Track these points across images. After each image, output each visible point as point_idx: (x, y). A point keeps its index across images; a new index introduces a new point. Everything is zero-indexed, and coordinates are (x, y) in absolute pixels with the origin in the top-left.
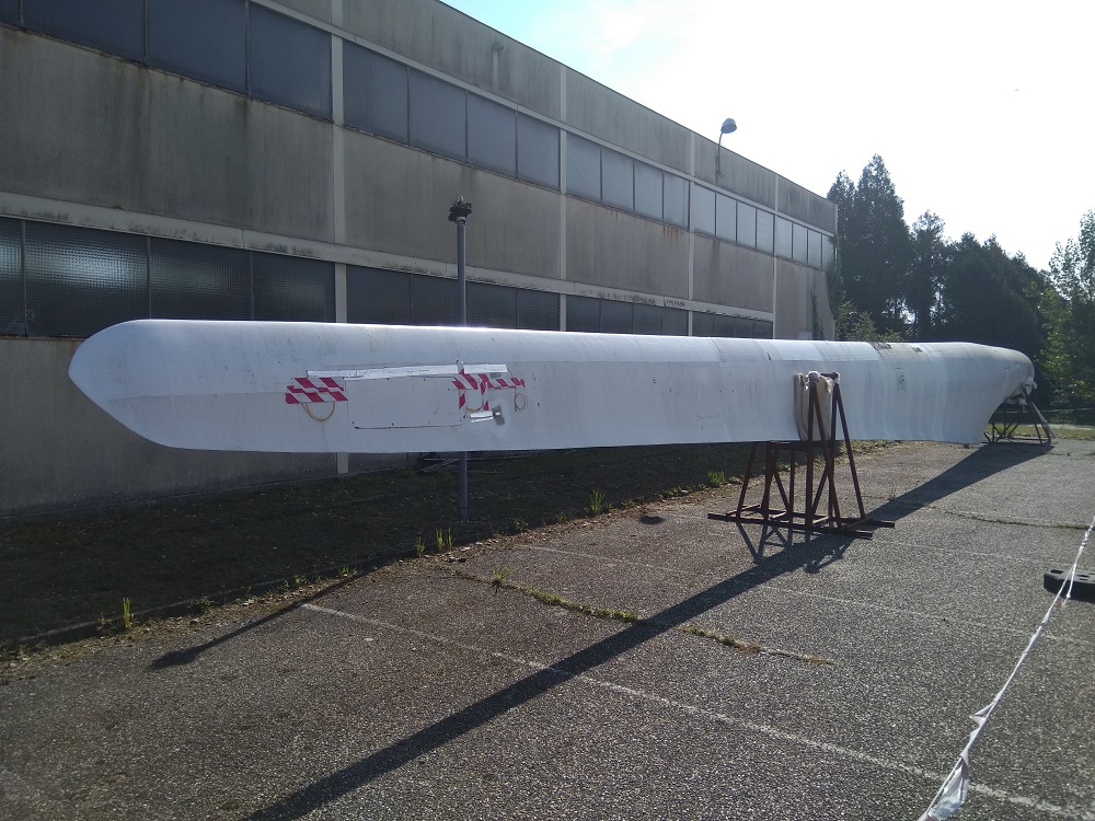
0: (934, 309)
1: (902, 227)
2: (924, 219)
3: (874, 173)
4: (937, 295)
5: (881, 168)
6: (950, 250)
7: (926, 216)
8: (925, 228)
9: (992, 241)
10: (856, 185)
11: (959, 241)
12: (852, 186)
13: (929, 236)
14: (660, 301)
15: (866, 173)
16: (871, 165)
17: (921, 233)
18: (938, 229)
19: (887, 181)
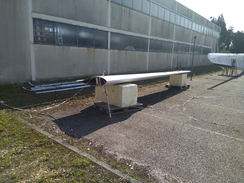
0: (230, 45)
1: (226, 29)
2: (230, 27)
3: (221, 17)
4: (231, 43)
5: (222, 16)
6: (235, 34)
7: (231, 27)
8: (230, 29)
9: (242, 32)
10: (217, 20)
11: (237, 32)
12: (216, 19)
13: (231, 31)
14: (199, 46)
15: (219, 17)
16: (220, 16)
17: (229, 30)
18: (233, 30)
19: (223, 19)
